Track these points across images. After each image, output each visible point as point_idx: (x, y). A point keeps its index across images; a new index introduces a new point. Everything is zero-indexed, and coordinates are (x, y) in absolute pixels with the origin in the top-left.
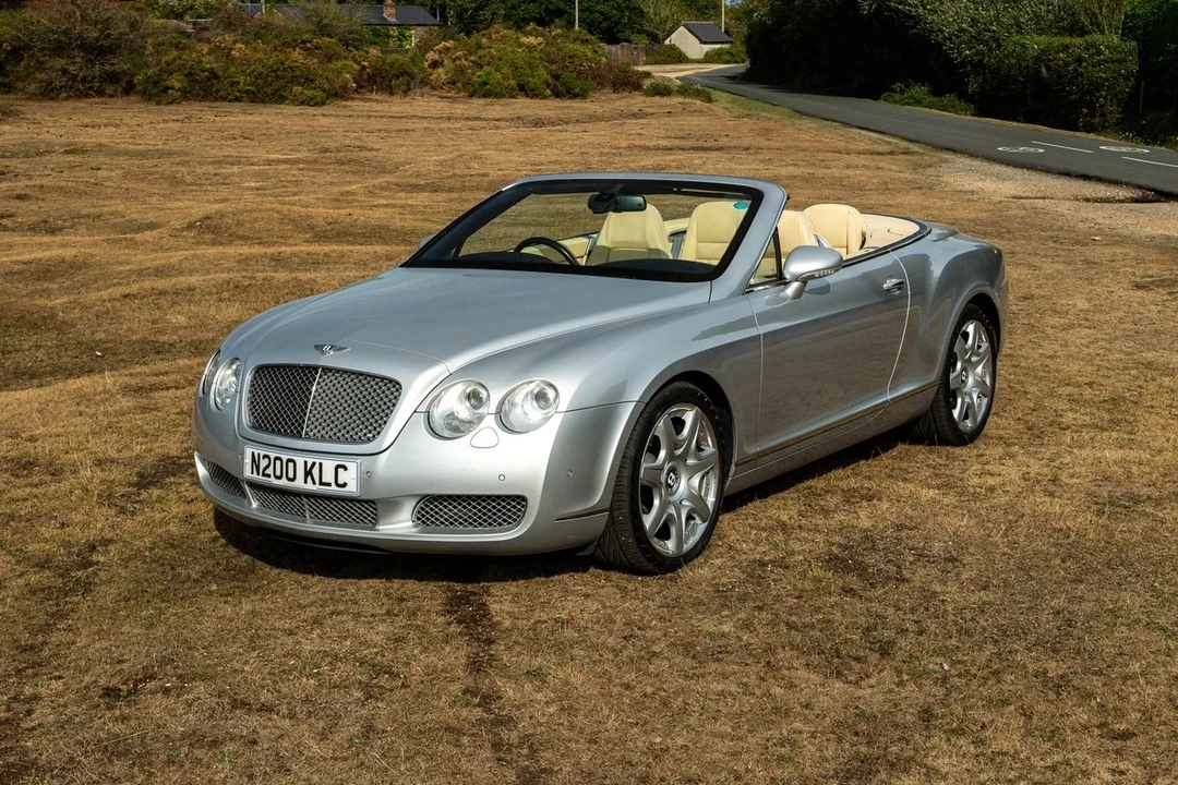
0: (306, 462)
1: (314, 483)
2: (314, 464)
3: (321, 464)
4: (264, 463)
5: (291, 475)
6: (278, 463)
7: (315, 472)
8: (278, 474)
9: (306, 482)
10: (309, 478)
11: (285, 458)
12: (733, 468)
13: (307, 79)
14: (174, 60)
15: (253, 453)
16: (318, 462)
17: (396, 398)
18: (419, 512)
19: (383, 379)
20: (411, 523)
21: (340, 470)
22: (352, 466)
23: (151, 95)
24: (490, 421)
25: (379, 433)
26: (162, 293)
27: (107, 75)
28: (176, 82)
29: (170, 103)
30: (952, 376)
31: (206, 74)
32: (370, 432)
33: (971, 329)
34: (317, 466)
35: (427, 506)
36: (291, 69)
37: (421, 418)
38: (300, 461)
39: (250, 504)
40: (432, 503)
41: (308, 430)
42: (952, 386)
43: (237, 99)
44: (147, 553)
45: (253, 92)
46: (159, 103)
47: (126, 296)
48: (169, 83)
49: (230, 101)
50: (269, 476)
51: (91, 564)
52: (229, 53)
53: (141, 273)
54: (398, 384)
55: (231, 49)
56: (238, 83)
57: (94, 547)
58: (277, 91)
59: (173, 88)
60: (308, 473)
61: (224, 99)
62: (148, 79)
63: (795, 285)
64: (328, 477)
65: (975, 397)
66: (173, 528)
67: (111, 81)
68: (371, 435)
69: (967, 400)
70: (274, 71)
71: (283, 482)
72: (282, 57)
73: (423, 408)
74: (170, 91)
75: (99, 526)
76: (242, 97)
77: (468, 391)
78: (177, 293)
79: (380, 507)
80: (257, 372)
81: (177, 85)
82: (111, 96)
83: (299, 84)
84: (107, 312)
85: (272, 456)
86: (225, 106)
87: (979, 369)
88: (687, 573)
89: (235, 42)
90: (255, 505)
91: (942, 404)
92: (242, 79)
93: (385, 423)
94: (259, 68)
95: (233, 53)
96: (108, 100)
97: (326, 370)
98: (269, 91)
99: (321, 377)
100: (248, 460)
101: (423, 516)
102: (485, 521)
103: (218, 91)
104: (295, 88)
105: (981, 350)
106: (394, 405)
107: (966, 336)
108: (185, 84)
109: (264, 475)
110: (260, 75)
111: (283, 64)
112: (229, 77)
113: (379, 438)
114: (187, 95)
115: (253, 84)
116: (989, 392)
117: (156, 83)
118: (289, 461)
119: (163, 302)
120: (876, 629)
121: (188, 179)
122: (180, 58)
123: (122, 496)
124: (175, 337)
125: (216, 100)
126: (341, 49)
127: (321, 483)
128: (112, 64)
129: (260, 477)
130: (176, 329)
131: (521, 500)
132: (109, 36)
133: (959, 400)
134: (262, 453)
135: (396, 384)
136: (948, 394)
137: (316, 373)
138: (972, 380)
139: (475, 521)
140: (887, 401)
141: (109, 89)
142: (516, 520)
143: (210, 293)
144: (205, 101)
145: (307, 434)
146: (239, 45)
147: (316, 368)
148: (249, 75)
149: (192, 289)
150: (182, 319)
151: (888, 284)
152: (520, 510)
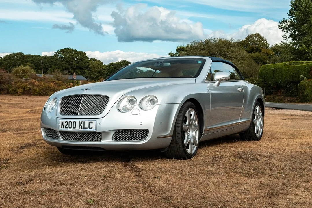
0: (79, 122)
1: (82, 128)
2: (82, 122)
3: (84, 122)
4: (65, 124)
5: (74, 127)
6: (70, 123)
7: (82, 125)
8: (70, 127)
9: (79, 128)
10: (80, 127)
11: (72, 121)
12: (203, 132)
13: (54, 90)
14: (20, 85)
15: (62, 122)
16: (83, 121)
17: (107, 101)
18: (115, 136)
19: (103, 96)
20: (112, 140)
21: (90, 123)
22: (94, 122)
23: (13, 94)
24: (137, 107)
25: (102, 112)
26: (22, 120)
27: (2, 89)
28: (20, 90)
29: (19, 96)
30: (254, 120)
31: (28, 88)
32: (100, 112)
33: (257, 108)
34: (83, 123)
35: (117, 134)
36: (50, 87)
37: (116, 107)
38: (77, 122)
39: (60, 139)
40: (119, 133)
41: (80, 113)
42: (254, 123)
43: (36, 95)
44: (25, 161)
45: (40, 93)
46: (15, 96)
47: (12, 120)
48: (18, 91)
49: (34, 95)
50: (67, 128)
51: (8, 163)
52: (34, 84)
53: (15, 117)
54: (108, 97)
55: (34, 83)
56: (36, 91)
57: (8, 160)
58: (46, 93)
59: (19, 92)
60: (80, 125)
61: (32, 95)
62: (13, 90)
63: (218, 82)
64: (87, 125)
65: (259, 127)
66: (32, 156)
67: (3, 90)
68: (99, 113)
69: (258, 128)
70: (46, 88)
71: (72, 129)
72: (48, 84)
73: (116, 104)
74: (19, 93)
75: (10, 155)
76: (37, 94)
77: (130, 99)
78: (26, 120)
79: (103, 135)
80: (63, 99)
81: (20, 91)
82: (3, 94)
83: (52, 91)
84: (6, 124)
85: (68, 121)
86: (33, 96)
87: (260, 120)
88: (194, 159)
89: (36, 81)
90: (61, 139)
91: (252, 127)
92: (37, 90)
93: (104, 109)
94: (42, 87)
95: (35, 84)
96: (2, 95)
97: (85, 95)
98: (44, 93)
99: (84, 97)
100: (60, 124)
101: (116, 137)
102: (135, 138)
103: (31, 93)
104: (51, 92)
105: (260, 115)
106: (107, 104)
107: (257, 110)
108: (23, 91)
109: (66, 128)
110: (42, 89)
111: (48, 86)
112: (34, 89)
113: (102, 113)
114: (23, 94)
115: (40, 91)
116: (262, 127)
117: (15, 91)
118: (74, 122)
119: (22, 121)
120: (257, 170)
121: (25, 107)
122: (21, 84)
123: (16, 150)
124: (26, 128)
125: (30, 95)
126: (63, 84)
127: (84, 128)
128: (3, 86)
129: (64, 128)
130: (26, 126)
131: (147, 131)
132: (3, 79)
133: (256, 127)
134: (65, 121)
135: (108, 98)
136: (253, 125)
137: (82, 97)
138: (258, 123)
139: (132, 138)
140: (239, 122)
141: (3, 93)
142: (145, 137)
143: (35, 120)
144: (28, 95)
145: (79, 114)
146: (37, 82)
147: (82, 95)
148: (39, 89)
149: (30, 119)
150: (28, 124)
151: (239, 89)
152: (146, 135)
